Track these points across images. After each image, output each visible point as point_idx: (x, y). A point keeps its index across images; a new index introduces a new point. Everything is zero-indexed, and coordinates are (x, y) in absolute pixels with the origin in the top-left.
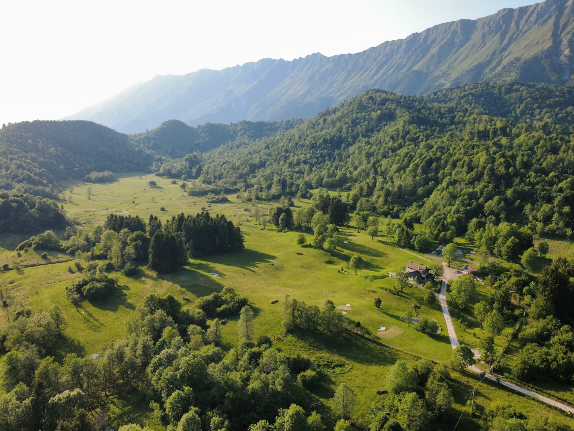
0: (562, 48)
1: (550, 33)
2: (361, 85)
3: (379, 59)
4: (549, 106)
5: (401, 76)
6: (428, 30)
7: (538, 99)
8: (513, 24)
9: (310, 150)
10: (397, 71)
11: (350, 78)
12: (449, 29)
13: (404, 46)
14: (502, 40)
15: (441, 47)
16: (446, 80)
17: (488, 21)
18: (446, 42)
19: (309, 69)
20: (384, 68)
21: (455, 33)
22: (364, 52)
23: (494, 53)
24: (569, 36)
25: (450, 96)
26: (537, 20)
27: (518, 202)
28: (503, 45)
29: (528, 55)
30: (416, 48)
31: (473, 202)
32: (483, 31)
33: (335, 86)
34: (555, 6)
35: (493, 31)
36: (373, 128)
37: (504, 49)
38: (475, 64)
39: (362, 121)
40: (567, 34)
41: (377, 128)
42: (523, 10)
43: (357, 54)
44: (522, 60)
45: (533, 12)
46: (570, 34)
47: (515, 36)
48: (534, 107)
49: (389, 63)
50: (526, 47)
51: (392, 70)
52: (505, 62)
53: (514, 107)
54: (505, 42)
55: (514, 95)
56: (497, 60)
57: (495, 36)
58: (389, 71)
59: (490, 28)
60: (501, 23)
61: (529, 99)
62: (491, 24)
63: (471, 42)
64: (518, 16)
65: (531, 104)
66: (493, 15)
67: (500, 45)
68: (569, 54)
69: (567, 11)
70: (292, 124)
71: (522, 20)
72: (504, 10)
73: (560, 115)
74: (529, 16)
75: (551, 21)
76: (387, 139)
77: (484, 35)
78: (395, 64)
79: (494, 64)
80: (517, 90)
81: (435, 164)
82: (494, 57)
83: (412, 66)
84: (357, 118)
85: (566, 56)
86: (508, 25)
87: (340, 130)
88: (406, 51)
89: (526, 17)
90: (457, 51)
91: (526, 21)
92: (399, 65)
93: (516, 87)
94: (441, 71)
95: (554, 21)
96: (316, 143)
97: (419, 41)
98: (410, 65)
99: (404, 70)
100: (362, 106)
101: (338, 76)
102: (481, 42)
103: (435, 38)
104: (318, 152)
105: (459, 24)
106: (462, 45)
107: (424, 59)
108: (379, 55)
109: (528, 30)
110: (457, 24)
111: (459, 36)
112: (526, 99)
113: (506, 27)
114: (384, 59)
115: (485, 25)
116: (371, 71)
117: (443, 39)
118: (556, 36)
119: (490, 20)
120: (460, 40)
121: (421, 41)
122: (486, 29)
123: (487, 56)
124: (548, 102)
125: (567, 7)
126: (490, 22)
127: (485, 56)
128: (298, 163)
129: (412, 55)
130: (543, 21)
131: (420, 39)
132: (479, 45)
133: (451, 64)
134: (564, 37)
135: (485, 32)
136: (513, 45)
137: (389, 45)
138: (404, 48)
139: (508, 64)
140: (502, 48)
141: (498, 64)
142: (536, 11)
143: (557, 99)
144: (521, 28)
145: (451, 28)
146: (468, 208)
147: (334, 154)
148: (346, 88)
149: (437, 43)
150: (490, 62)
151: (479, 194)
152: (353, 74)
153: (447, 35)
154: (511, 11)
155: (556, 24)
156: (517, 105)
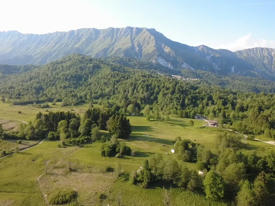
0: (135, 47)
1: (130, 41)
2: (47, 51)
3: (55, 39)
4: (146, 68)
5: (69, 49)
6: (79, 30)
7: (141, 65)
8: (115, 34)
9: (65, 81)
10: (66, 46)
11: (39, 46)
12: (88, 31)
13: (68, 35)
14: (112, 40)
15: (86, 38)
16: (92, 54)
17: (105, 31)
18: (88, 37)
19: (11, 39)
20: (59, 44)
21: (91, 33)
22: (45, 35)
23: (110, 45)
24: (137, 43)
25: (107, 61)
26: (124, 34)
27: (194, 100)
28: (113, 42)
29: (124, 48)
30: (74, 37)
31: (180, 101)
32: (103, 35)
33: (30, 49)
34: (129, 30)
35: (107, 36)
36: (92, 72)
37: (113, 44)
38: (103, 48)
39: (85, 68)
40: (136, 42)
41: (94, 72)
42: (118, 29)
43: (41, 35)
44: (122, 49)
45: (122, 31)
46: (137, 42)
47: (117, 39)
48: (141, 68)
49: (61, 42)
50: (122, 44)
51: (64, 45)
52: (116, 49)
53: (134, 67)
54: (113, 41)
55: (132, 62)
56: (112, 48)
57: (109, 37)
58: (61, 46)
59: (106, 34)
60: (110, 32)
61: (138, 65)
62: (106, 32)
63: (99, 39)
64: (116, 31)
65: (139, 67)
66: (107, 29)
67: (112, 42)
68: (138, 50)
69: (134, 33)
70: (28, 67)
71: (118, 33)
72: (111, 28)
73: (151, 72)
74: (121, 32)
75: (129, 36)
76: (109, 77)
77: (104, 37)
78: (64, 43)
79: (111, 49)
80: (133, 61)
81: (150, 87)
82: (111, 46)
83: (74, 45)
84: (81, 67)
85: (137, 50)
86: (113, 34)
87: (76, 71)
88: (69, 38)
89: (119, 32)
90: (94, 41)
91: (120, 34)
92: (67, 44)
93: (131, 59)
94: (88, 49)
95: (130, 36)
96: (67, 77)
97: (74, 34)
98: (72, 45)
99: (70, 46)
100: (81, 61)
101: (31, 45)
102: (104, 39)
103: (83, 34)
104: (71, 82)
105: (93, 30)
106: (95, 39)
107: (79, 43)
108: (54, 38)
109: (121, 38)
110: (92, 30)
111: (94, 35)
112: (137, 65)
113: (113, 35)
114: (58, 40)
115: (104, 32)
116: (51, 45)
117: (87, 35)
118: (132, 42)
119: (105, 30)
120: (94, 37)
121: (76, 34)
122: (105, 34)
123: (107, 46)
124: (145, 67)
125: (133, 32)
126: (105, 32)
127: (106, 46)
128: (65, 87)
129: (73, 40)
130: (126, 35)
131: (75, 33)
132: (103, 41)
133: (92, 47)
134: (135, 43)
135: (104, 35)
136: (117, 43)
137: (59, 33)
138: (67, 36)
139: (117, 50)
140: (113, 43)
141: (113, 49)
142: (123, 31)
143: (147, 66)
144: (118, 36)
145: (89, 31)
146: (180, 103)
147: (80, 83)
148: (38, 52)
149: (83, 36)
150: (109, 48)
151: (179, 98)
152: (41, 45)
153: (88, 33)
154: (113, 29)
155: (131, 37)
156: (135, 67)
